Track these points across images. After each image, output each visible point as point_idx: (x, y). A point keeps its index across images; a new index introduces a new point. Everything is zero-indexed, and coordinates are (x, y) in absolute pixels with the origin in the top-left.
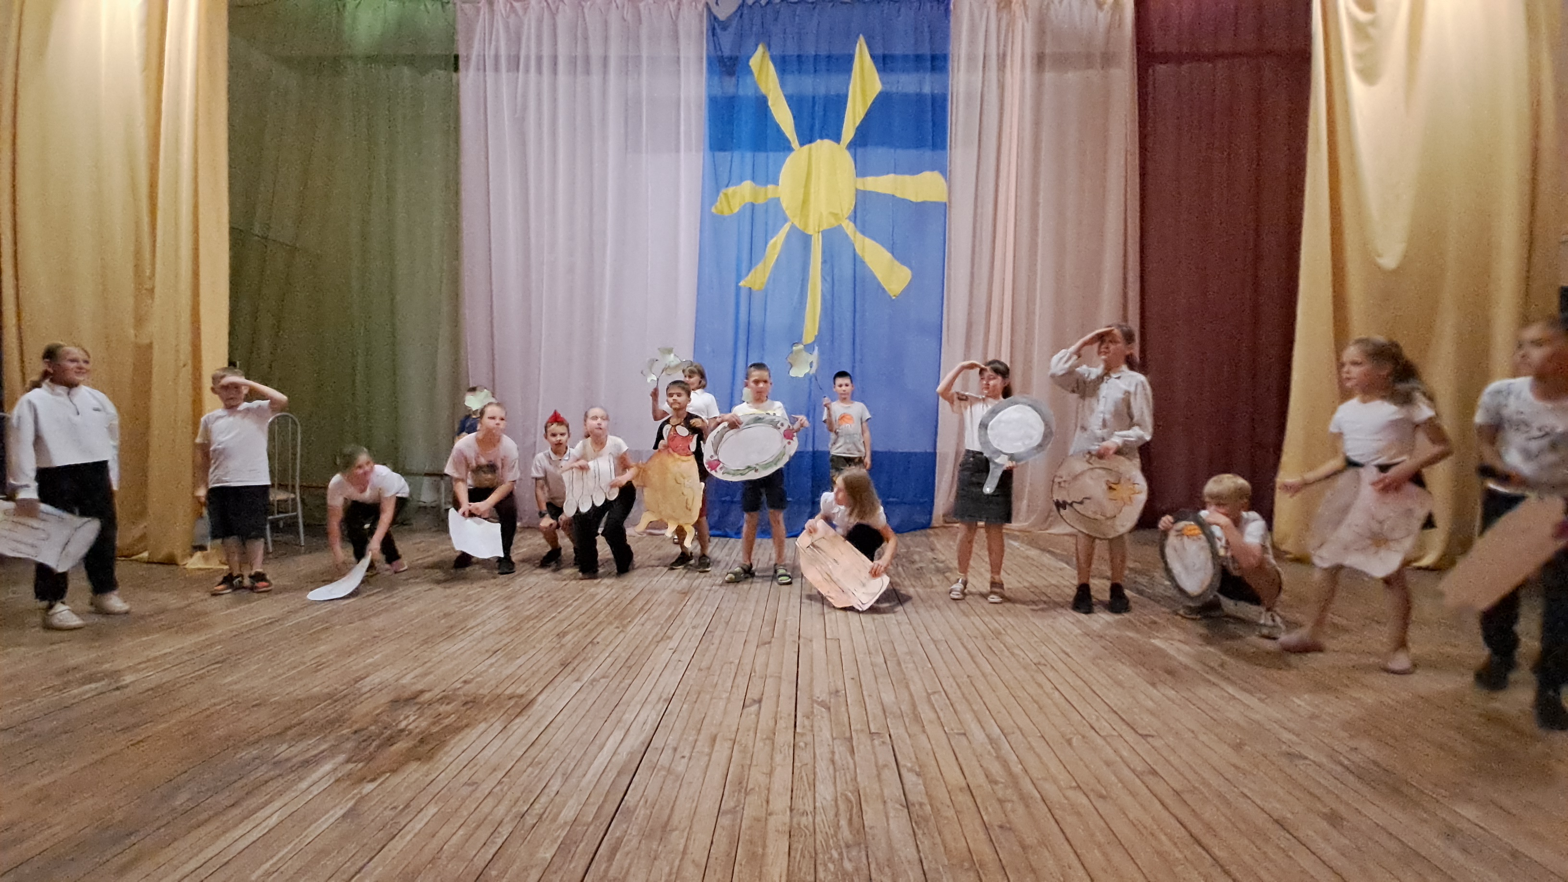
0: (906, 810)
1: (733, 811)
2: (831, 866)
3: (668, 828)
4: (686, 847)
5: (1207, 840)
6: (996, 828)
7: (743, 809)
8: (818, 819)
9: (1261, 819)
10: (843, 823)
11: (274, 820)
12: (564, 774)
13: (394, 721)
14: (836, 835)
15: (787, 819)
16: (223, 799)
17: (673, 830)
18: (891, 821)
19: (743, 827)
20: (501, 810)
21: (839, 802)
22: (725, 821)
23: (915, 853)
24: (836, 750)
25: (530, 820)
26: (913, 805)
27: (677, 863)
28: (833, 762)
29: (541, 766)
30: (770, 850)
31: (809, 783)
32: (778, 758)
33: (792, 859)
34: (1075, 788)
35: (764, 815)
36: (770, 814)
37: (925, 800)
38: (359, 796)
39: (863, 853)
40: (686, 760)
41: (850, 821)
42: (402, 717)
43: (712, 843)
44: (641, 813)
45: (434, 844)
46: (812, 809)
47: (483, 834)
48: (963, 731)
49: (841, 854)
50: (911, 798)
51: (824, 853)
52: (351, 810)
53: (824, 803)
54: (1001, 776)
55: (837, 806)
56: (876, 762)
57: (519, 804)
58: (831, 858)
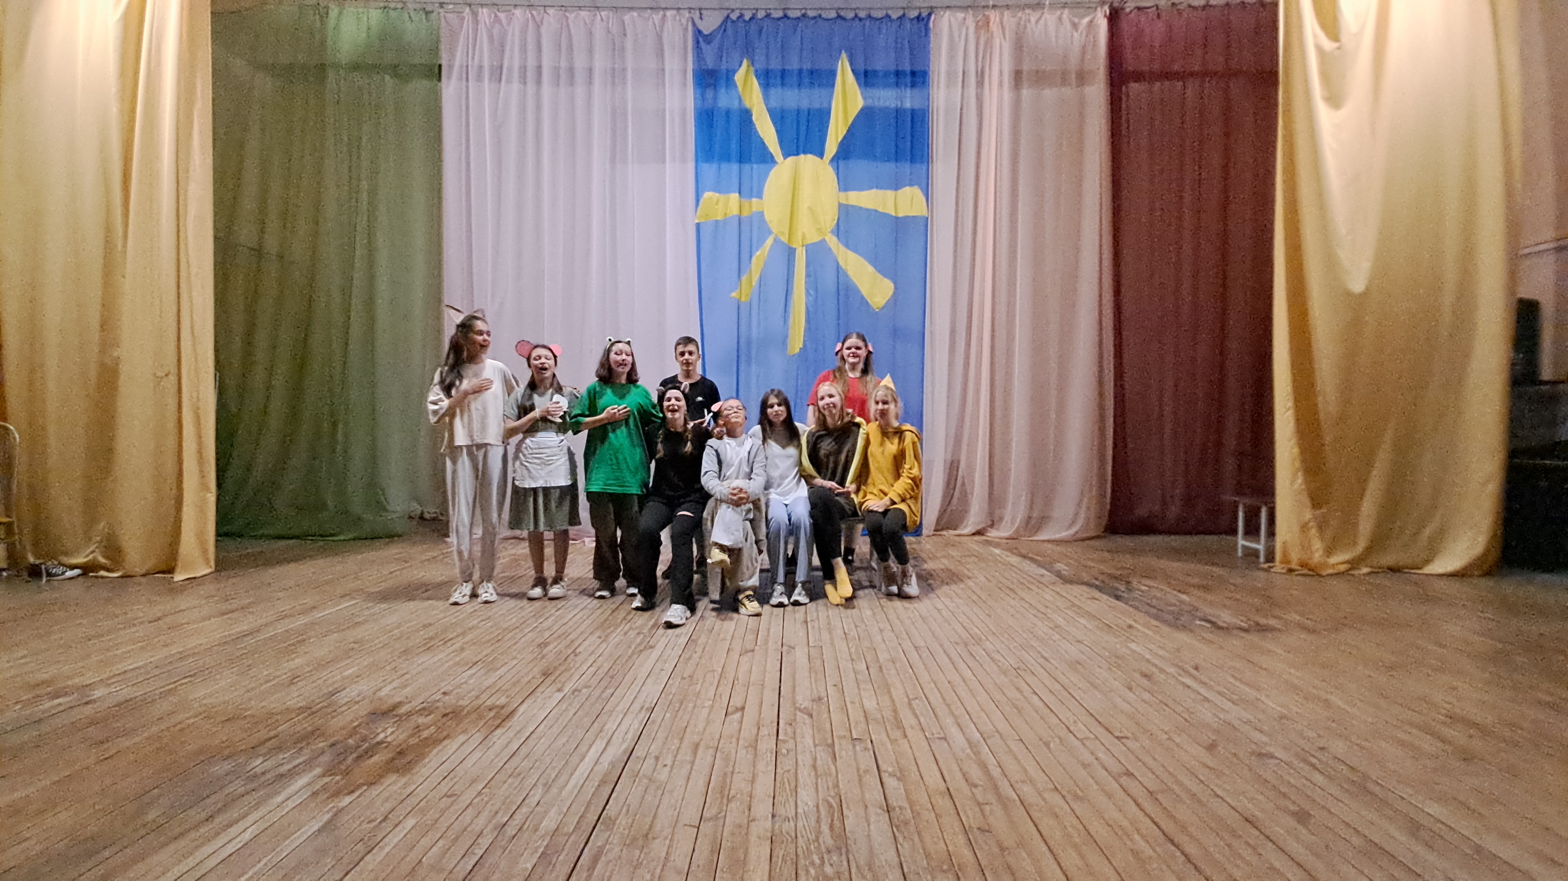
0: (887, 815)
1: (715, 818)
2: (812, 871)
3: (650, 836)
4: (668, 854)
5: (1181, 838)
6: (975, 830)
7: (725, 817)
8: (800, 824)
9: (1233, 819)
10: (825, 828)
11: (247, 836)
12: (545, 785)
13: (371, 733)
14: (817, 840)
15: (768, 824)
16: (197, 814)
17: (656, 839)
18: (872, 827)
19: (725, 834)
20: (481, 821)
21: (821, 808)
22: (707, 828)
23: (895, 855)
24: (818, 756)
25: (510, 831)
26: (894, 809)
27: (658, 871)
28: (814, 767)
29: (519, 779)
30: (752, 856)
31: (790, 790)
32: (761, 766)
33: (773, 865)
34: (1052, 789)
35: (746, 821)
36: (754, 820)
37: (906, 805)
38: (336, 809)
39: (844, 857)
40: (668, 769)
41: (831, 827)
42: (380, 730)
43: (694, 850)
44: (623, 821)
45: (414, 856)
46: (793, 815)
47: (463, 845)
48: (942, 735)
49: (822, 859)
50: (890, 802)
51: (805, 858)
52: (328, 824)
53: (806, 809)
54: (980, 780)
55: (818, 811)
56: (858, 770)
57: (499, 815)
58: (813, 863)
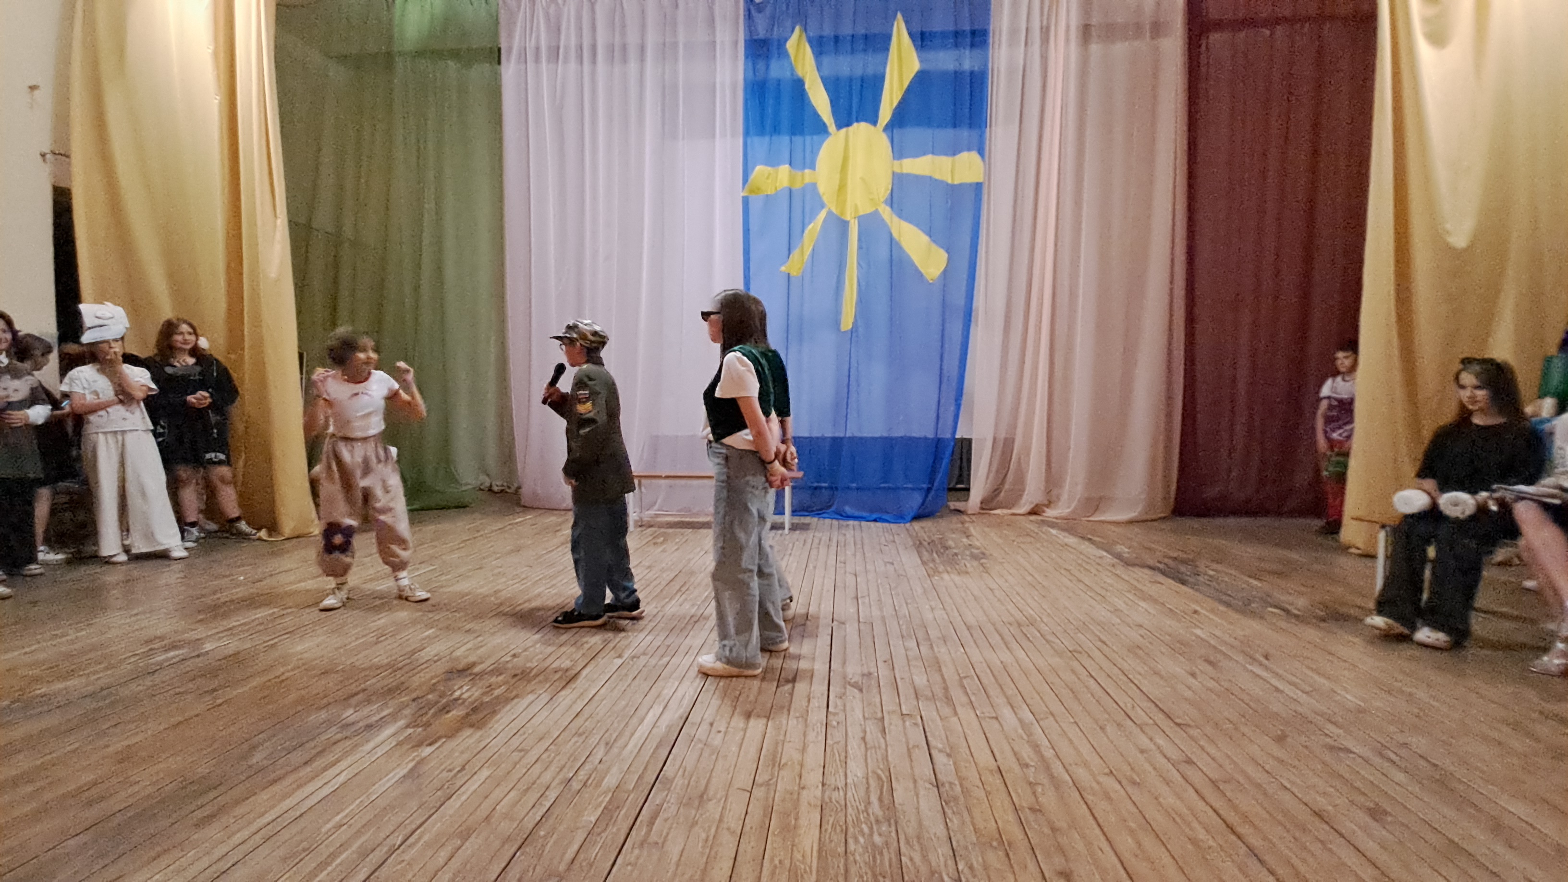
0: (936, 789)
1: (767, 784)
2: (862, 840)
3: (705, 797)
4: (722, 816)
5: (1242, 829)
6: (1027, 810)
7: (777, 782)
8: (849, 794)
10: (874, 799)
11: (342, 778)
12: (607, 744)
13: (448, 690)
14: (866, 811)
15: (818, 793)
16: (297, 757)
17: (710, 800)
18: (921, 800)
19: (776, 798)
20: (549, 775)
21: (870, 780)
22: (758, 793)
23: (944, 829)
24: (868, 729)
25: (576, 785)
26: (943, 785)
27: (713, 830)
28: (863, 739)
29: (584, 737)
30: (803, 822)
31: (840, 761)
32: (811, 736)
33: (823, 829)
34: (1106, 774)
35: (796, 788)
36: (803, 788)
37: (957, 782)
38: (417, 759)
39: (893, 828)
40: (721, 735)
41: (880, 799)
42: (456, 688)
43: (747, 813)
44: (679, 782)
45: (488, 804)
46: (843, 783)
47: (533, 797)
48: (994, 715)
49: (871, 828)
50: (939, 776)
51: (854, 827)
52: (412, 770)
53: (856, 779)
54: (1032, 760)
55: (868, 783)
56: (907, 743)
57: (565, 770)
58: (861, 832)
